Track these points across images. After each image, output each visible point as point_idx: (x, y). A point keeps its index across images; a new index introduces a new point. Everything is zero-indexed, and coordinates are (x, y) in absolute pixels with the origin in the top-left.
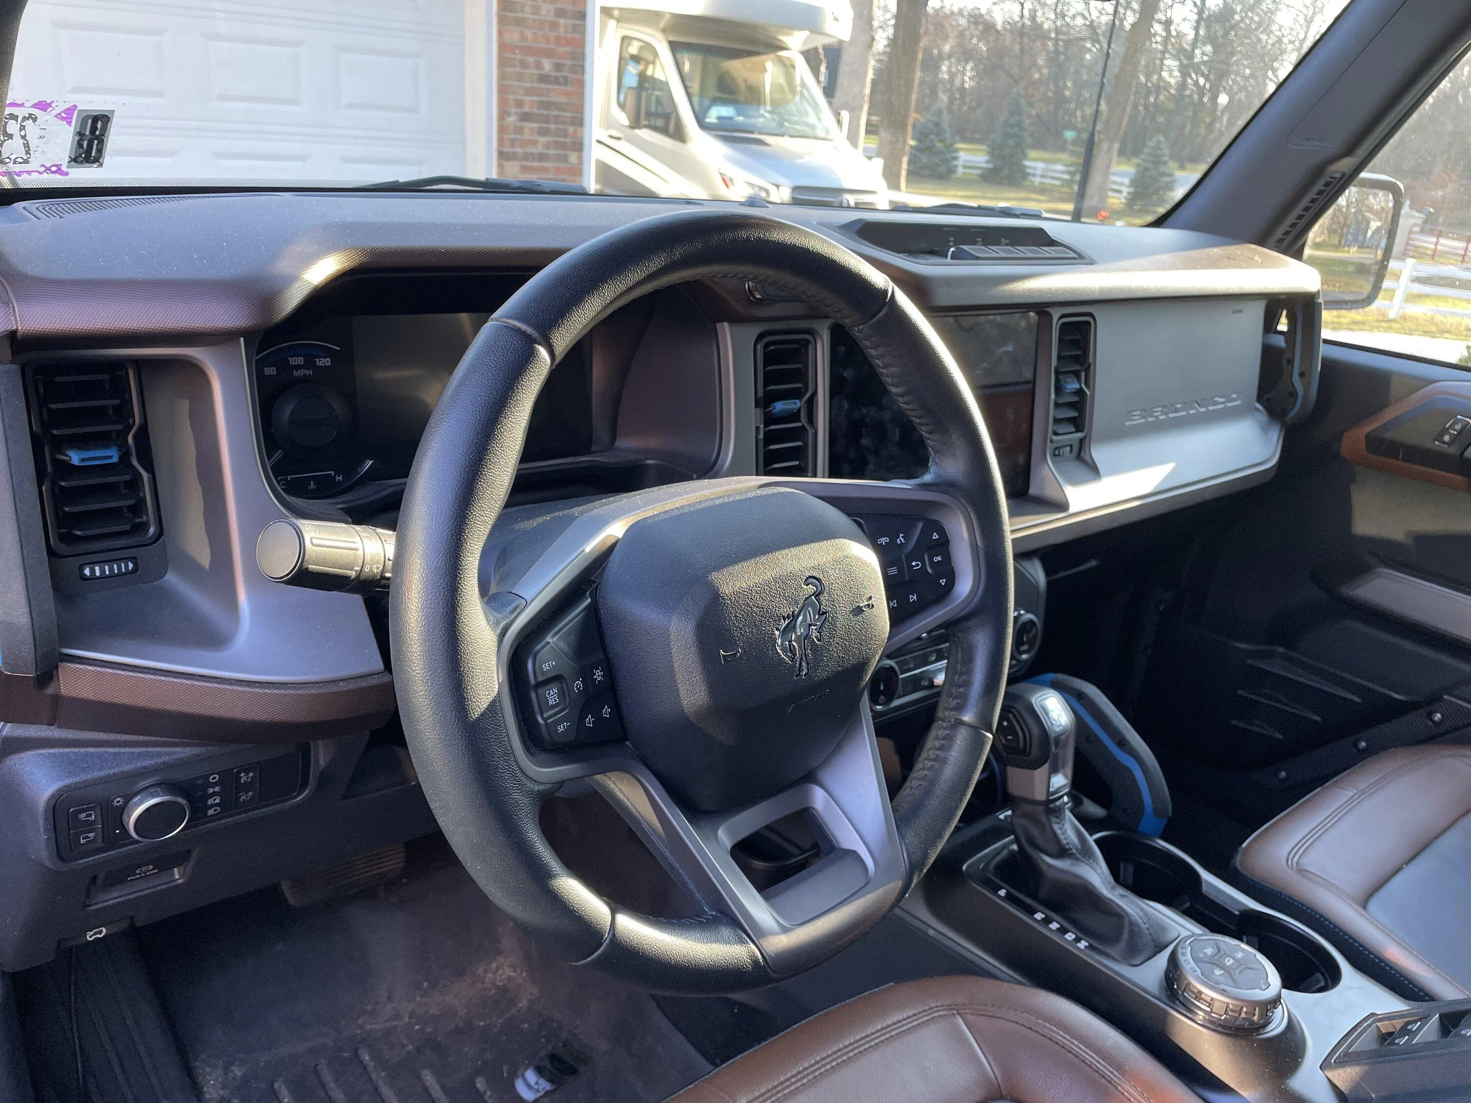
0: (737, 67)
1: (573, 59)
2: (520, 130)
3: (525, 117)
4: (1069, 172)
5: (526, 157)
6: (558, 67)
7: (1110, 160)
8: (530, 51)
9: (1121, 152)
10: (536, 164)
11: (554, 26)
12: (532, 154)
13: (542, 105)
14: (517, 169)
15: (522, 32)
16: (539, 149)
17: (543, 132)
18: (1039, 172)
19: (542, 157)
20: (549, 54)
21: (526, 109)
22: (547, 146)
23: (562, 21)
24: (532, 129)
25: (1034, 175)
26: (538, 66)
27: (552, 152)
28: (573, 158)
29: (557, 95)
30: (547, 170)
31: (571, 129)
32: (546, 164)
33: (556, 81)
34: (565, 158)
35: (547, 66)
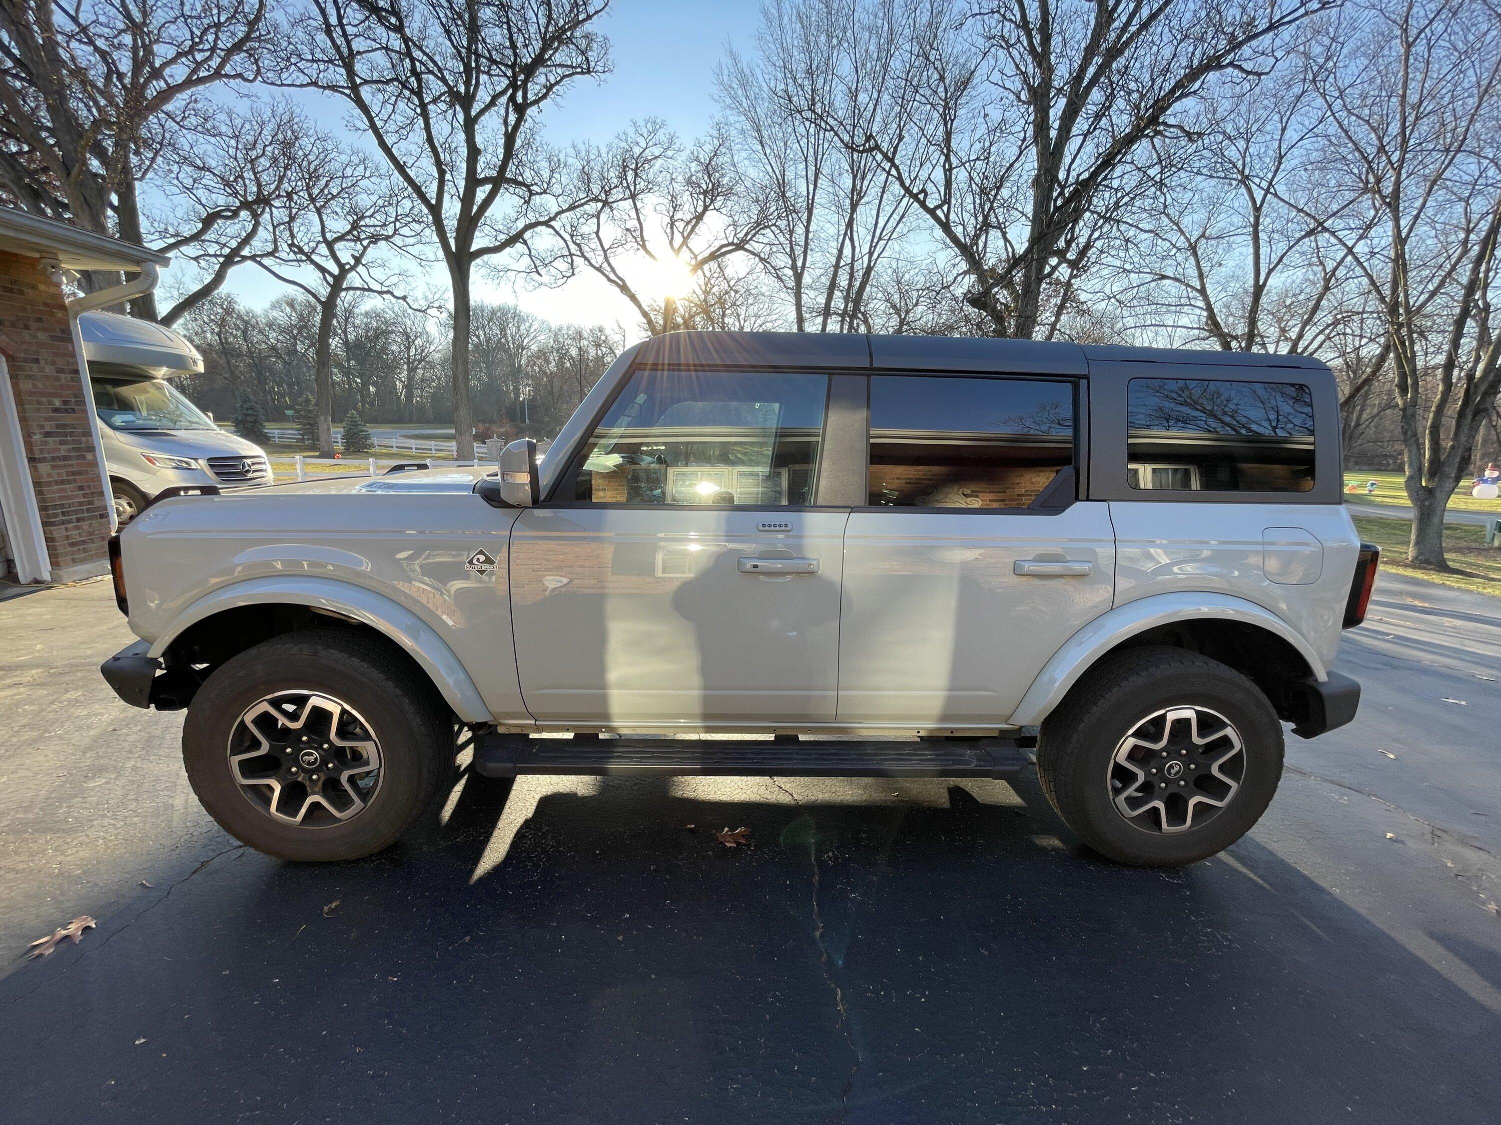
0: (125, 391)
1: (75, 397)
2: (46, 443)
3: (48, 434)
4: (300, 434)
5: (53, 459)
6: (65, 403)
7: (329, 426)
8: (43, 394)
9: (333, 421)
10: (62, 463)
11: (58, 379)
12: (59, 457)
13: (57, 426)
14: (49, 467)
15: (34, 384)
16: (63, 453)
17: (62, 443)
18: (277, 436)
19: (65, 458)
20: (56, 395)
21: (48, 429)
22: (69, 450)
23: (62, 375)
24: (55, 442)
25: (274, 437)
26: (50, 403)
27: (73, 454)
28: (89, 456)
29: (68, 419)
30: (72, 465)
31: (84, 439)
32: (70, 462)
33: (66, 411)
34: (84, 457)
35: (57, 403)
